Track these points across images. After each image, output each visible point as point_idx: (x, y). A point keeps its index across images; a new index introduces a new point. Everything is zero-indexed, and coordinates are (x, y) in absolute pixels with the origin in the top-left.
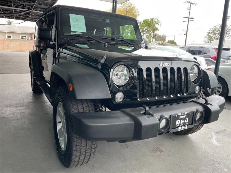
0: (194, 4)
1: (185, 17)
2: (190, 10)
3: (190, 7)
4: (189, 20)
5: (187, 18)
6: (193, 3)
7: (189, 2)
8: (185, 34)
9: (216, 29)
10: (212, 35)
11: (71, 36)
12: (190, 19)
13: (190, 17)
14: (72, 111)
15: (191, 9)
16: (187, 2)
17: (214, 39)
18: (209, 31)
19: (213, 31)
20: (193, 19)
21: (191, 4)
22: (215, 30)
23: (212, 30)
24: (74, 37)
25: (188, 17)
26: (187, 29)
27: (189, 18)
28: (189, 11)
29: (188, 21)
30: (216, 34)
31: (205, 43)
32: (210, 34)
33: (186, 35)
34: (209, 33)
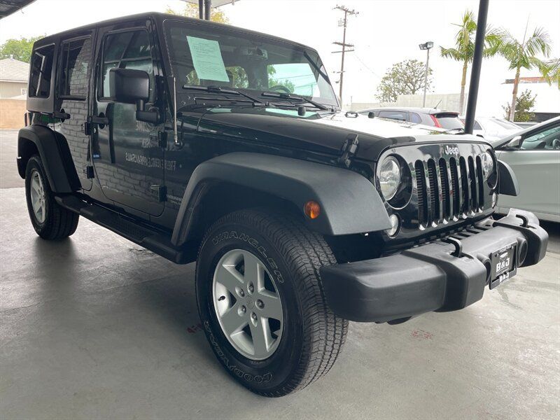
0: (352, 13)
1: (336, 43)
2: (345, 26)
3: (345, 20)
4: (344, 49)
5: (339, 44)
6: (350, 10)
7: (342, 8)
8: (337, 82)
9: (400, 70)
10: (392, 84)
11: (200, 92)
12: (346, 48)
13: (346, 43)
14: (300, 265)
15: (347, 25)
16: (339, 8)
17: (396, 92)
18: (386, 76)
19: (394, 74)
20: (352, 48)
21: (348, 13)
22: (398, 72)
23: (392, 72)
24: (207, 93)
25: (342, 42)
26: (342, 70)
27: (344, 45)
28: (343, 28)
29: (343, 52)
30: (399, 82)
31: (378, 101)
32: (387, 82)
33: (339, 83)
34: (386, 78)
